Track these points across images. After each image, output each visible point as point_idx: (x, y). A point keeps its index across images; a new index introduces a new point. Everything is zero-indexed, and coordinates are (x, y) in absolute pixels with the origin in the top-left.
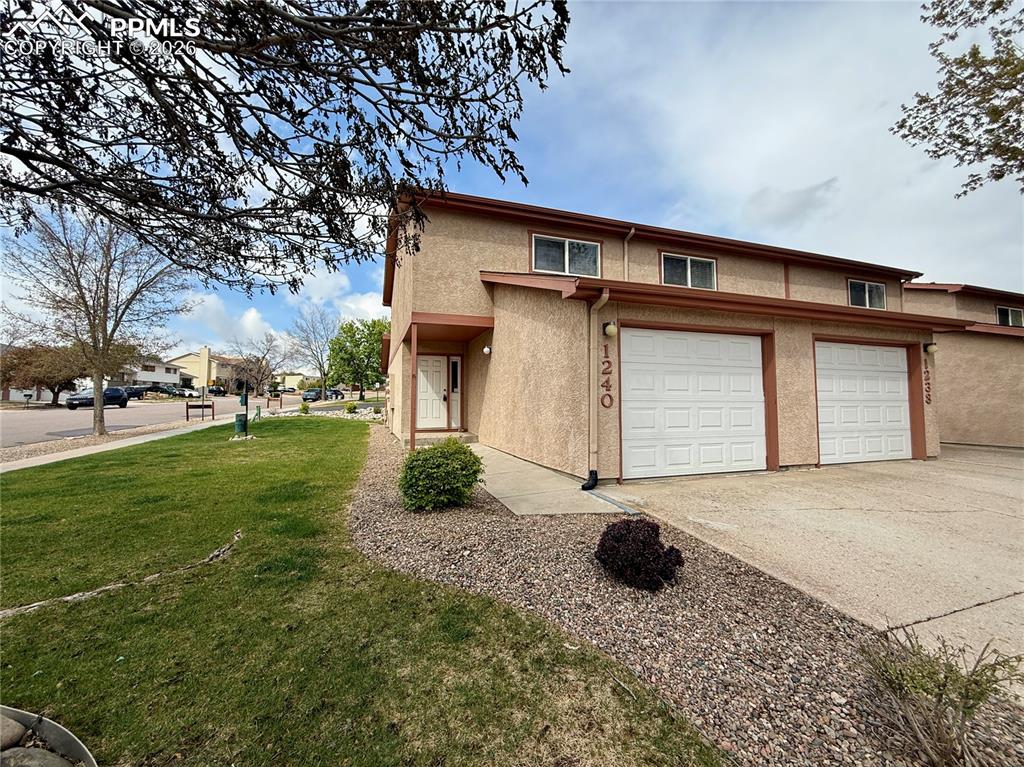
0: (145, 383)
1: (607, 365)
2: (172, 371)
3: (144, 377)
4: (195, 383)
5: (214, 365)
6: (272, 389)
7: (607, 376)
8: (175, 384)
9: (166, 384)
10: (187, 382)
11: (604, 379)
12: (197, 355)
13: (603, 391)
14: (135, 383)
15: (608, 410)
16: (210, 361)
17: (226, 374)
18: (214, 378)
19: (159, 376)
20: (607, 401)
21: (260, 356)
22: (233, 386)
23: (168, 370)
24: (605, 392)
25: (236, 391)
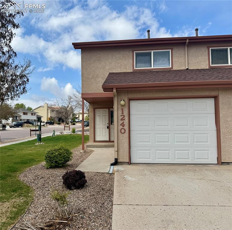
0: (24, 120)
1: (122, 117)
2: (34, 114)
3: (24, 117)
4: (42, 119)
5: (49, 111)
6: (72, 121)
7: (123, 121)
8: (35, 120)
9: (32, 120)
10: (39, 119)
11: (121, 122)
12: (43, 107)
13: (121, 127)
14: (21, 120)
15: (123, 135)
16: (48, 110)
17: (54, 115)
18: (49, 117)
19: (29, 117)
20: (123, 131)
21: (66, 106)
22: (57, 120)
23: (32, 114)
24: (122, 127)
25: (58, 122)
